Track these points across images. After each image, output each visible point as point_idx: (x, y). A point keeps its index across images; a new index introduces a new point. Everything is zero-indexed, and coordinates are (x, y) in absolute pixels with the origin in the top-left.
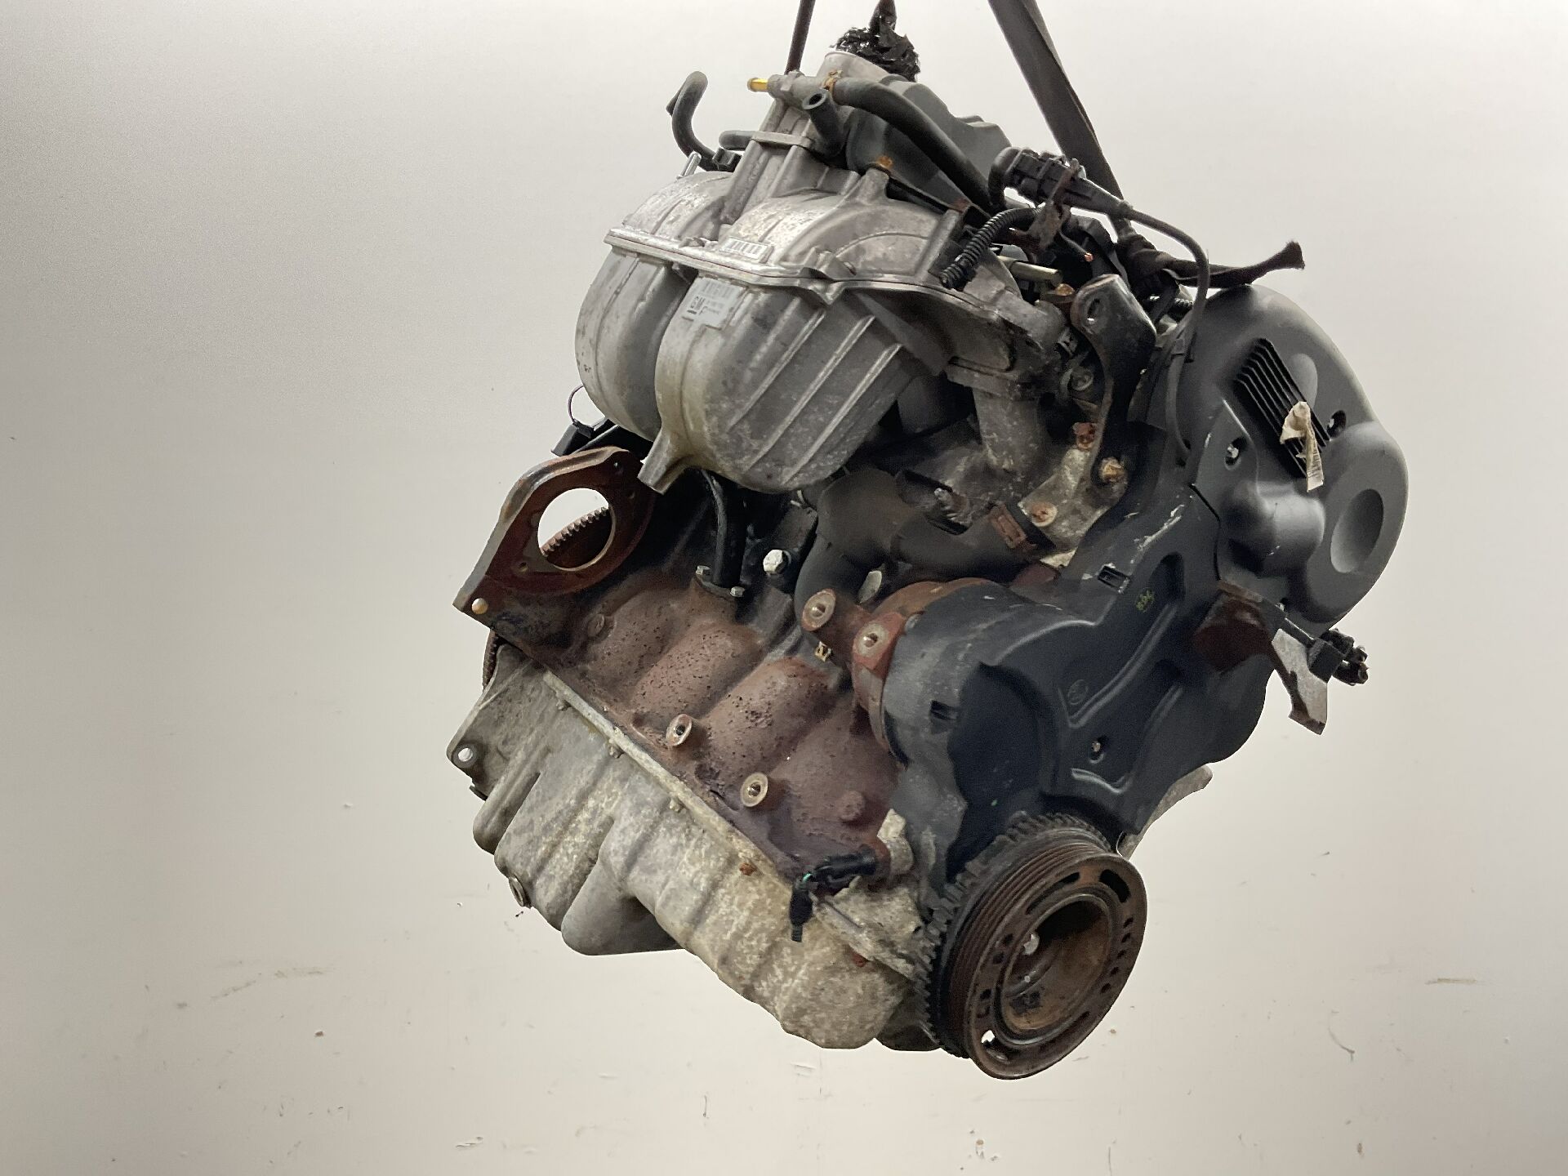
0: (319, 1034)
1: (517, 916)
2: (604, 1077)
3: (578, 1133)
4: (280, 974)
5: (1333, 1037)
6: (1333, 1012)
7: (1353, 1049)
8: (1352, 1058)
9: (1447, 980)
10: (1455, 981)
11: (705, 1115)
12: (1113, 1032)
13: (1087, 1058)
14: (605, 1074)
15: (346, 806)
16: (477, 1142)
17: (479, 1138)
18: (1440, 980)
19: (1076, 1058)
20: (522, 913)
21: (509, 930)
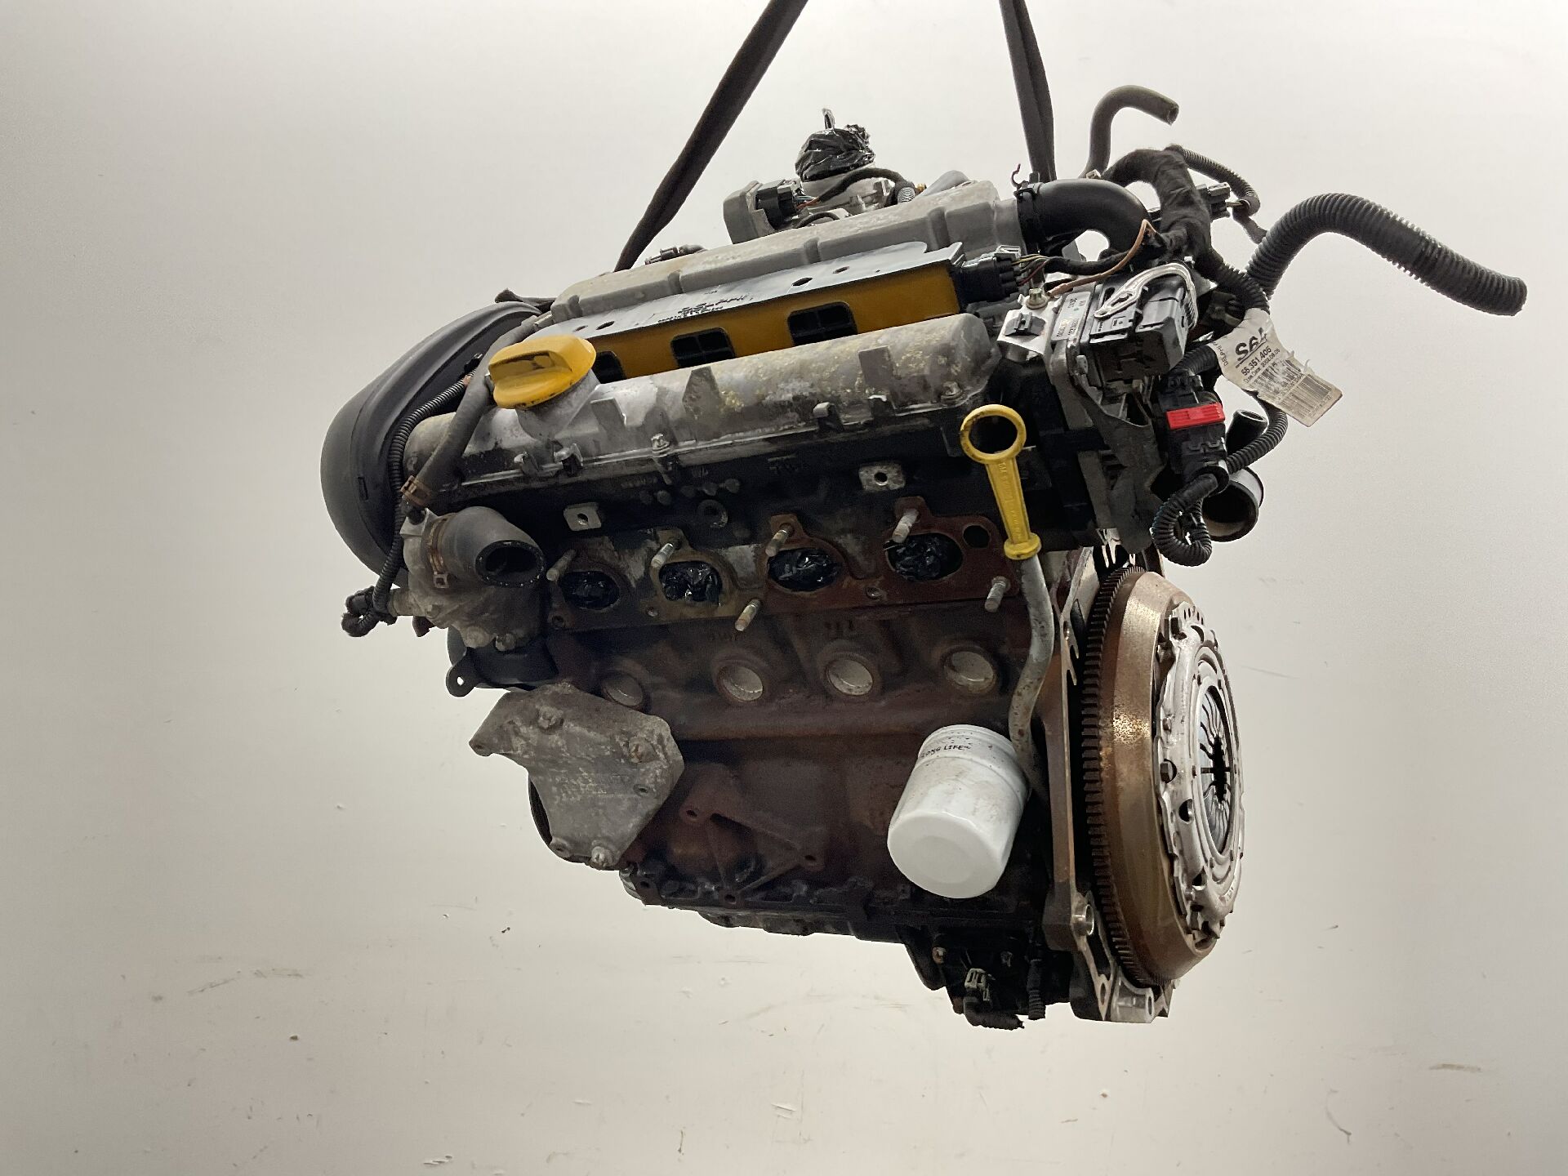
0: (295, 1038)
1: (503, 932)
2: (579, 1103)
3: (549, 1160)
4: (258, 974)
5: (1329, 1115)
6: (1332, 1091)
7: (1350, 1131)
8: (1348, 1141)
9: (1451, 1066)
10: (1459, 1067)
11: (680, 1151)
12: (1104, 1096)
13: (1076, 1120)
14: (580, 1101)
15: (339, 807)
16: (446, 1160)
17: (448, 1157)
18: (1445, 1066)
19: (1065, 1120)
20: (509, 929)
21: (494, 945)
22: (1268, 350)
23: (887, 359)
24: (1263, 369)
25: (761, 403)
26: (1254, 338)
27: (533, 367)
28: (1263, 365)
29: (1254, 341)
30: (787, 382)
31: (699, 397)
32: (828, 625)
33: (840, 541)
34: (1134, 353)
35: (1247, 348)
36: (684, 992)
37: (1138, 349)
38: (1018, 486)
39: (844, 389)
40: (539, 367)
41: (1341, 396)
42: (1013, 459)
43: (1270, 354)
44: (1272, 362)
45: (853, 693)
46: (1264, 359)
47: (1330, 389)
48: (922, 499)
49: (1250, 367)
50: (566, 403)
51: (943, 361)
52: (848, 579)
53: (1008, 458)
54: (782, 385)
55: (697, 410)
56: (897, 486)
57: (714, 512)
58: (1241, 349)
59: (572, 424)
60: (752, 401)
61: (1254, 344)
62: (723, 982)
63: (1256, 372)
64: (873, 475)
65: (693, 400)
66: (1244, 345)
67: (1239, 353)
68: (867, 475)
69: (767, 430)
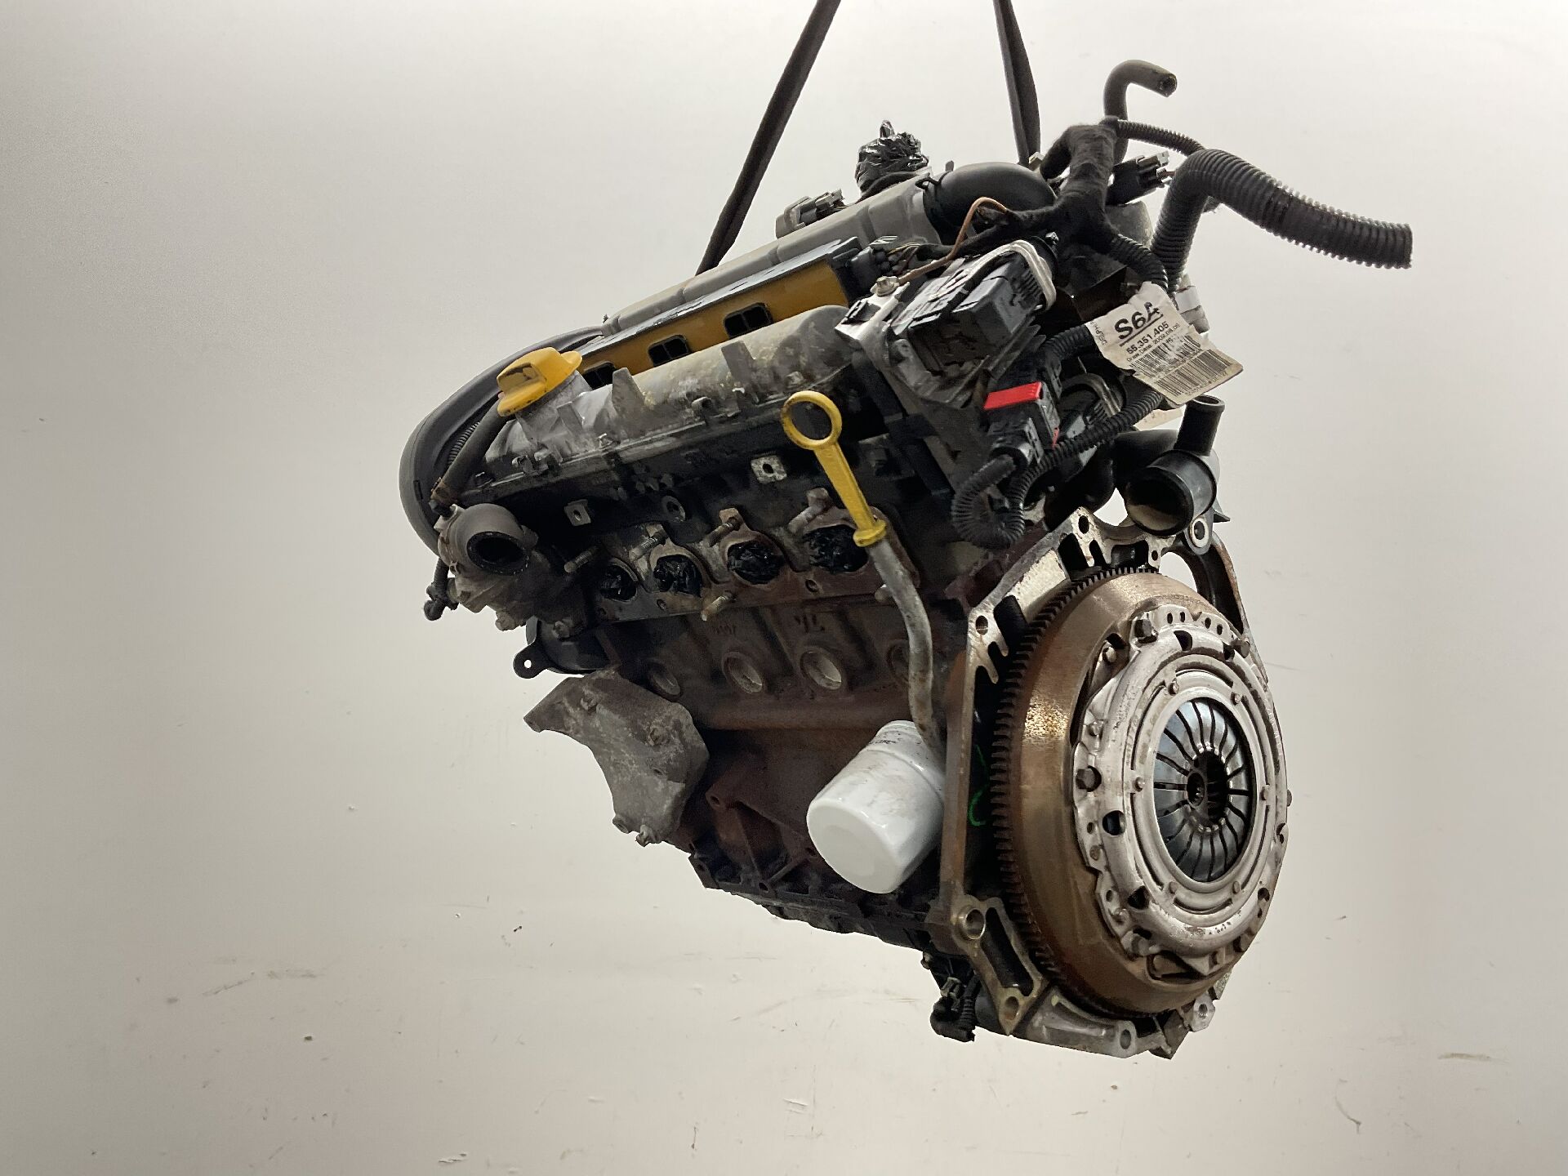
0: (309, 1038)
1: (515, 931)
2: (592, 1100)
3: (563, 1156)
4: (272, 975)
5: (1339, 1105)
6: (1341, 1081)
7: (1358, 1120)
8: (1358, 1130)
9: (1461, 1056)
10: (1468, 1056)
11: (693, 1146)
12: (1115, 1087)
13: (1086, 1113)
14: (592, 1098)
15: (350, 809)
16: (461, 1158)
17: (463, 1155)
18: (1453, 1055)
19: (1075, 1112)
20: (521, 927)
21: (506, 944)
22: (1165, 325)
23: (742, 352)
24: (1155, 347)
25: (666, 401)
26: (1138, 313)
27: (524, 378)
28: (1156, 342)
29: (1137, 317)
30: (684, 379)
31: (623, 398)
32: (797, 619)
33: (776, 534)
34: (956, 335)
35: (1130, 324)
36: (695, 989)
37: (958, 330)
38: (848, 471)
39: (719, 383)
40: (529, 378)
41: (1242, 370)
42: (835, 444)
43: (1166, 330)
44: (1167, 338)
45: (832, 688)
46: (1158, 335)
47: (1229, 364)
48: (826, 492)
49: (1137, 345)
50: (547, 410)
51: (791, 351)
52: (790, 571)
53: (829, 443)
54: (680, 383)
55: (623, 410)
56: (782, 477)
57: (673, 508)
58: (1122, 326)
59: (553, 429)
60: (660, 399)
61: (1139, 320)
62: (734, 979)
63: (1145, 350)
64: (761, 467)
65: (618, 400)
66: (1125, 321)
67: (1120, 330)
68: (758, 466)
69: (675, 426)
